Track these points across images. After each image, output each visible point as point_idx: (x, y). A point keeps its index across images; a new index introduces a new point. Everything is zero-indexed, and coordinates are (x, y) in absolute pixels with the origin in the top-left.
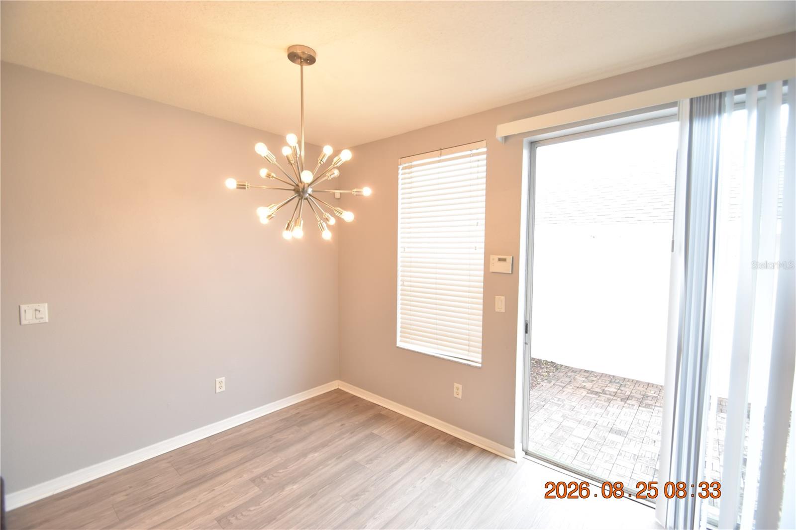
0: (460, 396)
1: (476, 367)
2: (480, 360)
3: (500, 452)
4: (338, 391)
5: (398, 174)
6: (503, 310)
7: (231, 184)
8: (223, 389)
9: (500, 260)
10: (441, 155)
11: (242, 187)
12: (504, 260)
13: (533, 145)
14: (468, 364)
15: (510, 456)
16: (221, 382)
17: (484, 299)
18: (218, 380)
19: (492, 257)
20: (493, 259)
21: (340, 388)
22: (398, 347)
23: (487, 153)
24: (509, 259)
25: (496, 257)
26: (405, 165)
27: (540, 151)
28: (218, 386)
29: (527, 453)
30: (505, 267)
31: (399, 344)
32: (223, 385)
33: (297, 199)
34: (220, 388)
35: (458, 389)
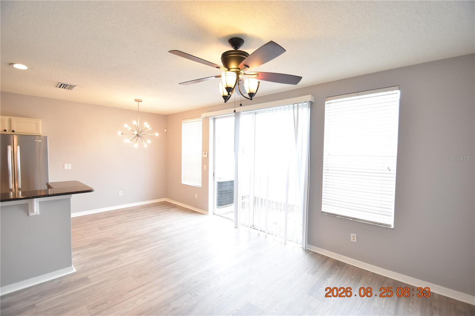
0: (197, 198)
1: (200, 188)
2: (201, 186)
4: (165, 201)
5: (182, 125)
6: (206, 169)
7: (119, 133)
8: (122, 195)
9: (205, 153)
10: (192, 120)
11: (122, 134)
13: (214, 119)
14: (198, 187)
15: (207, 214)
16: (121, 193)
17: (202, 166)
18: (120, 192)
19: (203, 153)
21: (166, 201)
22: (182, 184)
23: (202, 120)
24: (207, 153)
26: (184, 122)
27: (217, 121)
28: (120, 193)
29: (214, 214)
30: (206, 156)
31: (183, 183)
32: (122, 193)
33: (137, 137)
34: (121, 194)
35: (196, 195)
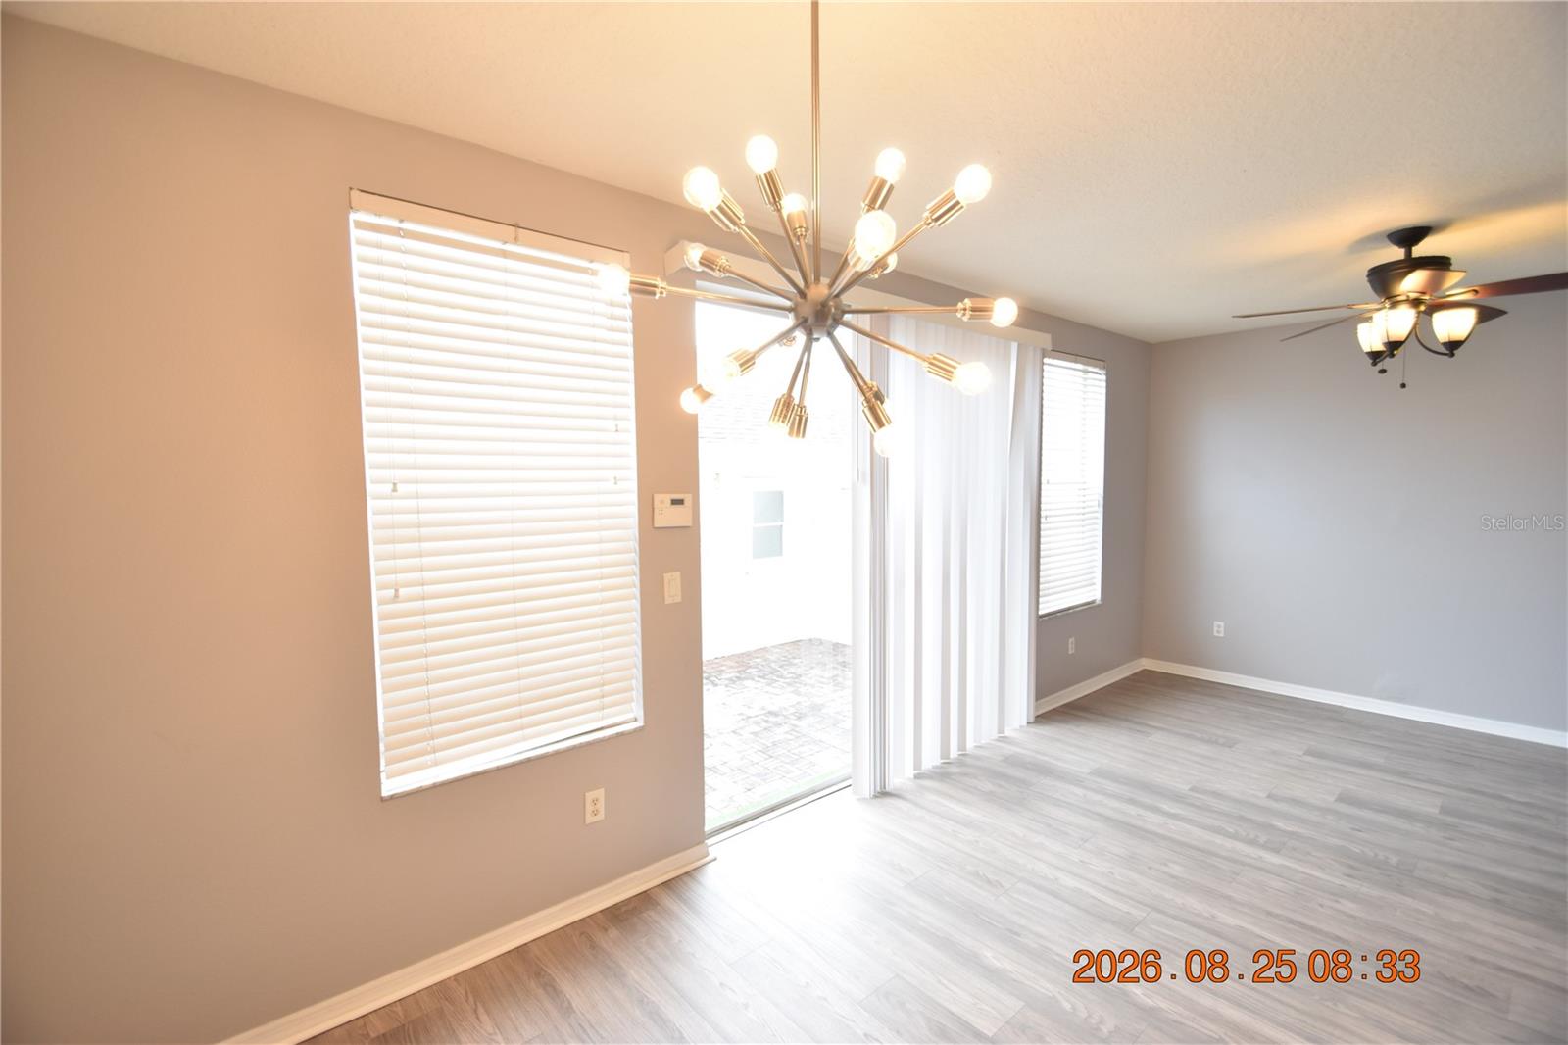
0: (601, 816)
2: (640, 713)
3: (685, 865)
6: (678, 599)
9: (675, 502)
12: (680, 502)
14: (618, 734)
15: (701, 858)
19: (658, 498)
20: (662, 502)
22: (386, 798)
24: (689, 500)
25: (668, 498)
30: (682, 516)
35: (595, 802)
